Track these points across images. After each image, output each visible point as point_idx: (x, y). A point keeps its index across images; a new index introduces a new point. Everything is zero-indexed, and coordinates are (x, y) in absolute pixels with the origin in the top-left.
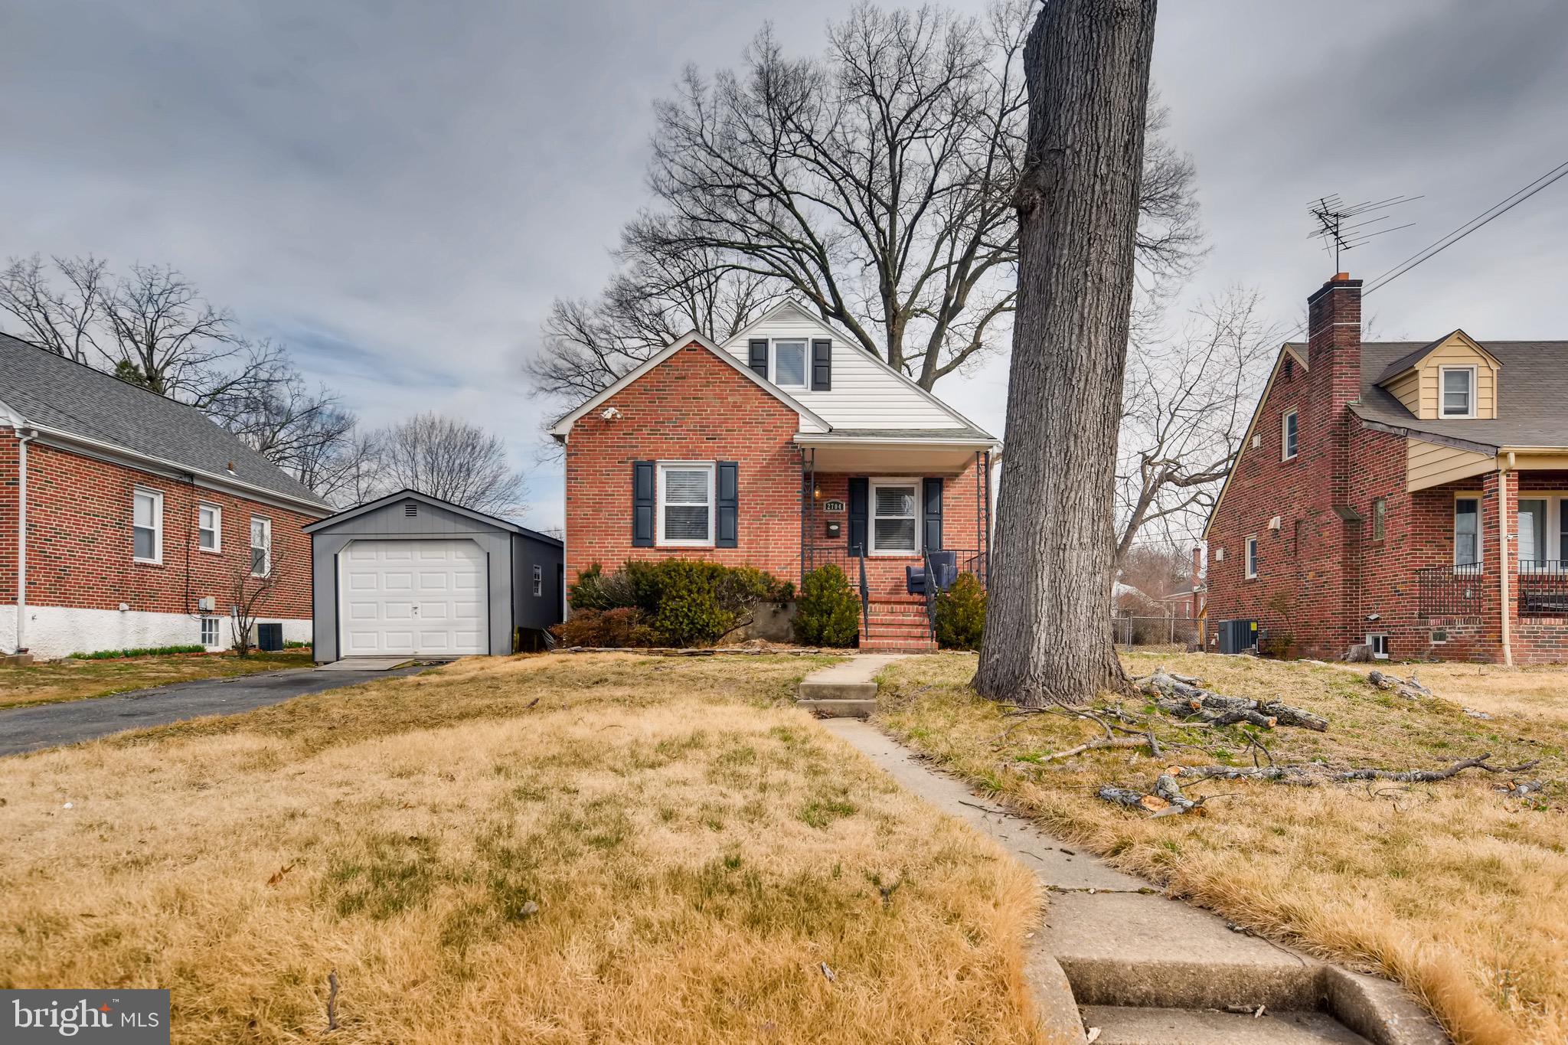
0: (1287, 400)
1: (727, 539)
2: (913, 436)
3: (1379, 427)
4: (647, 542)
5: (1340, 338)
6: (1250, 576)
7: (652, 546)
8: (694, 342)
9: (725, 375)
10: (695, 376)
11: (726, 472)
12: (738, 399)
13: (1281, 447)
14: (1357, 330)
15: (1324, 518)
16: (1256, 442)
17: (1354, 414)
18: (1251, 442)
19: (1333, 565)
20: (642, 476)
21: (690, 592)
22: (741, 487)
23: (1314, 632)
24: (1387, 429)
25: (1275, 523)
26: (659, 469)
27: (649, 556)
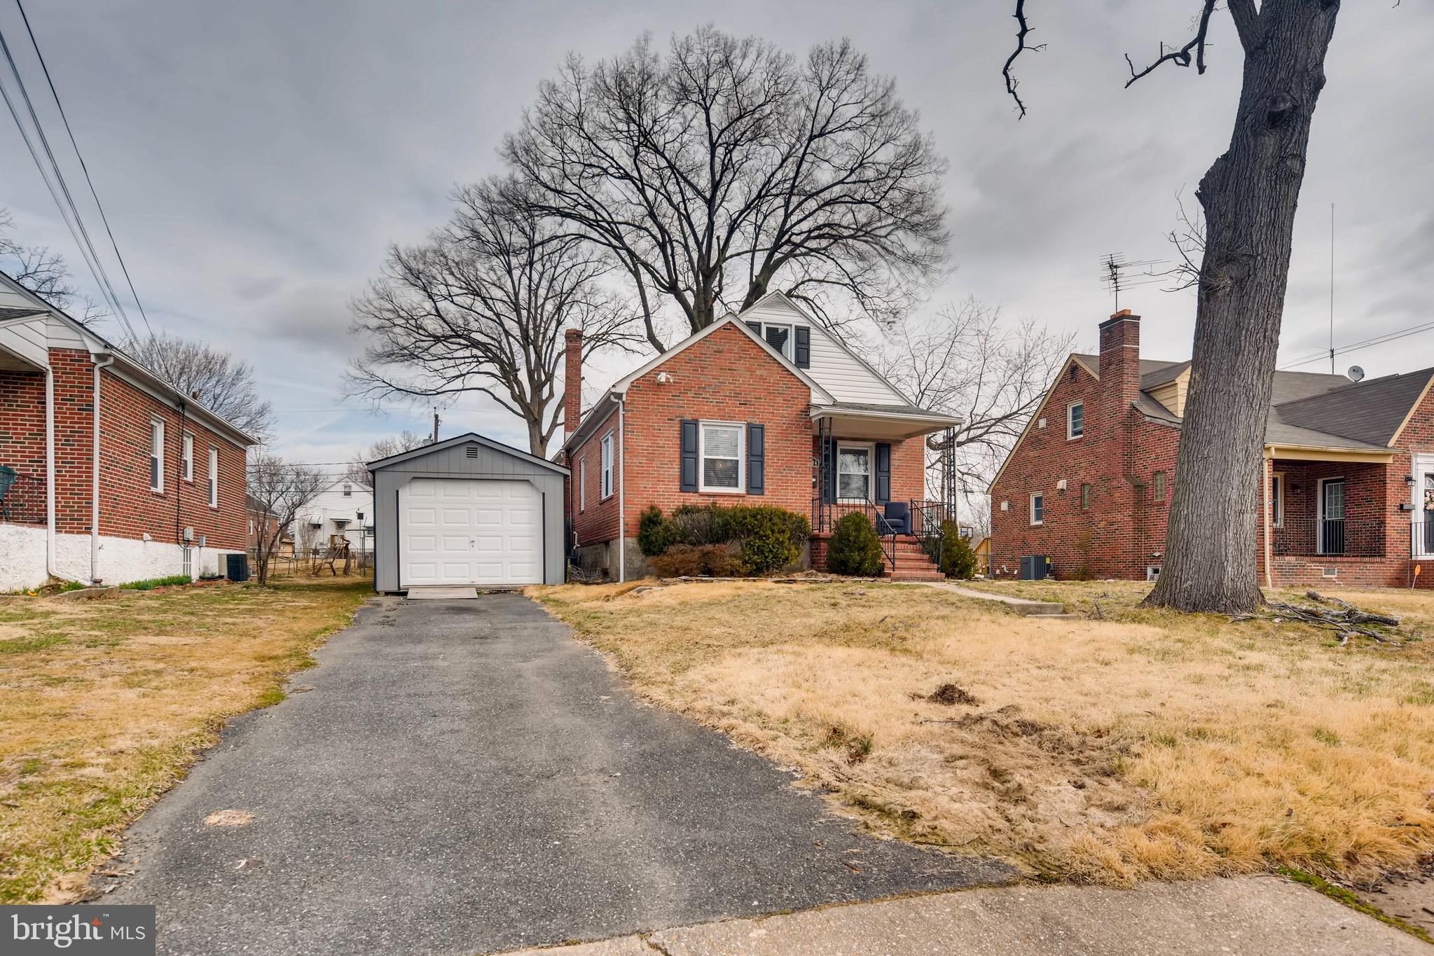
0: (1074, 395)
1: (755, 487)
2: (885, 411)
3: (1161, 422)
4: (692, 489)
5: (1127, 356)
6: (1034, 523)
7: (696, 492)
8: (730, 322)
9: (753, 352)
10: (730, 351)
11: (755, 434)
12: (764, 373)
13: (1066, 429)
14: (1137, 351)
15: (1115, 483)
16: (1042, 423)
17: (1137, 410)
18: (1037, 423)
19: (1123, 517)
20: (688, 432)
21: (773, 531)
22: (766, 446)
23: (1106, 565)
24: (1168, 424)
25: (1062, 484)
26: (701, 427)
27: (692, 500)
